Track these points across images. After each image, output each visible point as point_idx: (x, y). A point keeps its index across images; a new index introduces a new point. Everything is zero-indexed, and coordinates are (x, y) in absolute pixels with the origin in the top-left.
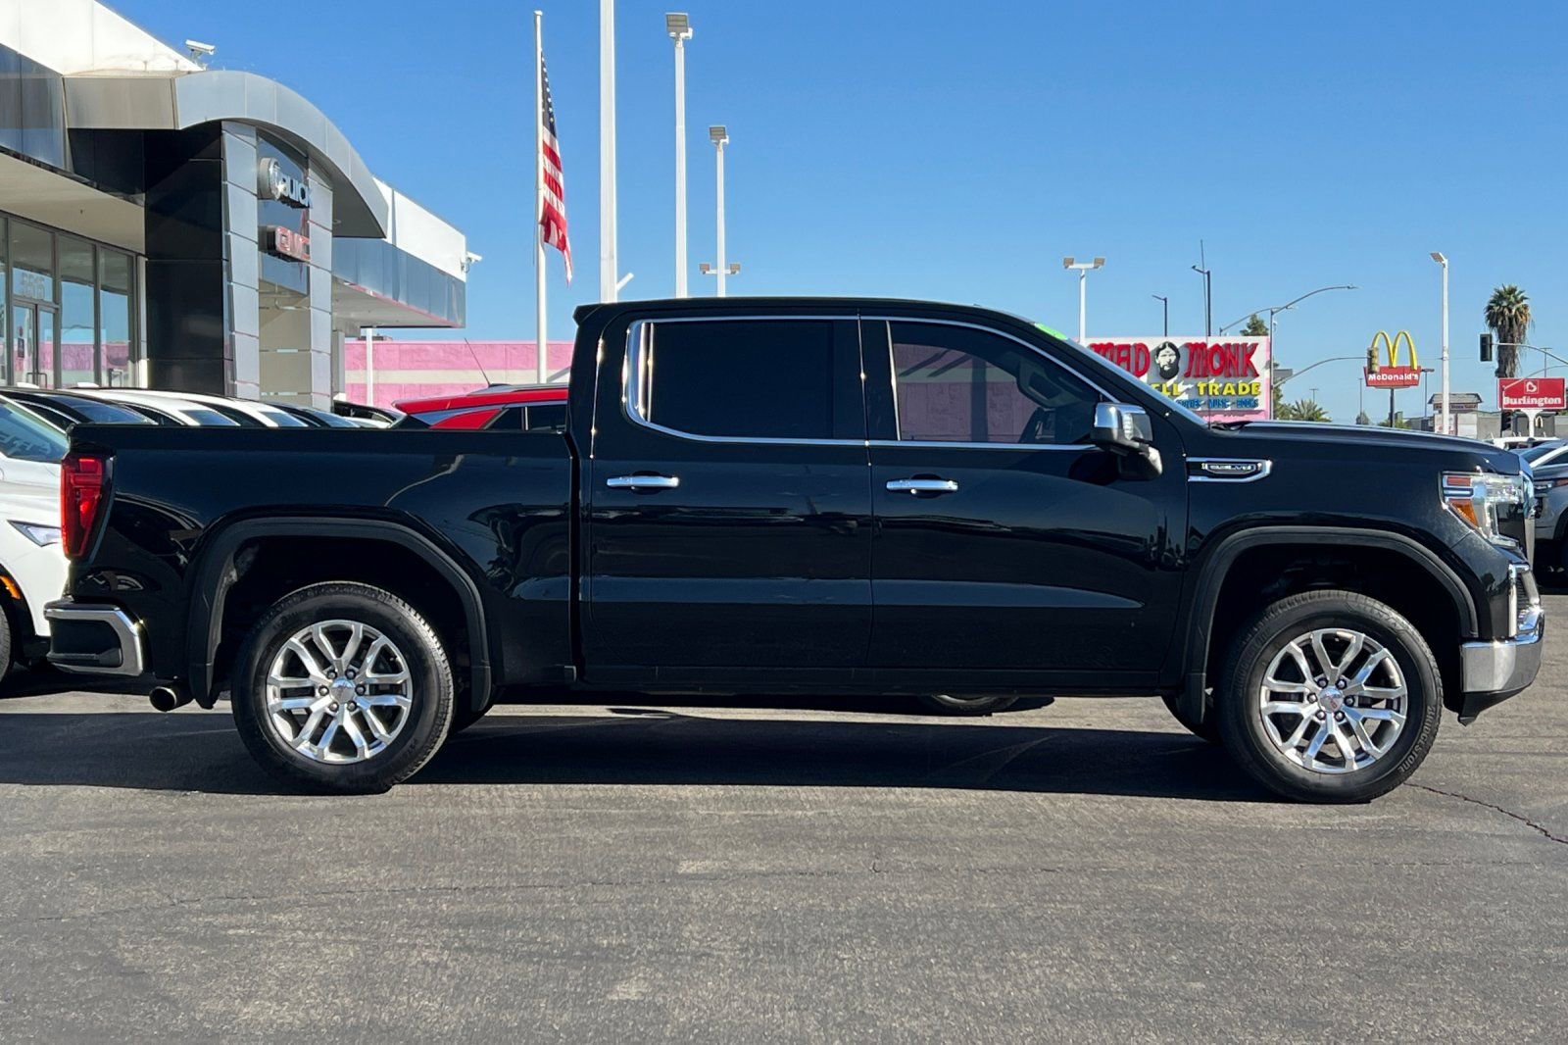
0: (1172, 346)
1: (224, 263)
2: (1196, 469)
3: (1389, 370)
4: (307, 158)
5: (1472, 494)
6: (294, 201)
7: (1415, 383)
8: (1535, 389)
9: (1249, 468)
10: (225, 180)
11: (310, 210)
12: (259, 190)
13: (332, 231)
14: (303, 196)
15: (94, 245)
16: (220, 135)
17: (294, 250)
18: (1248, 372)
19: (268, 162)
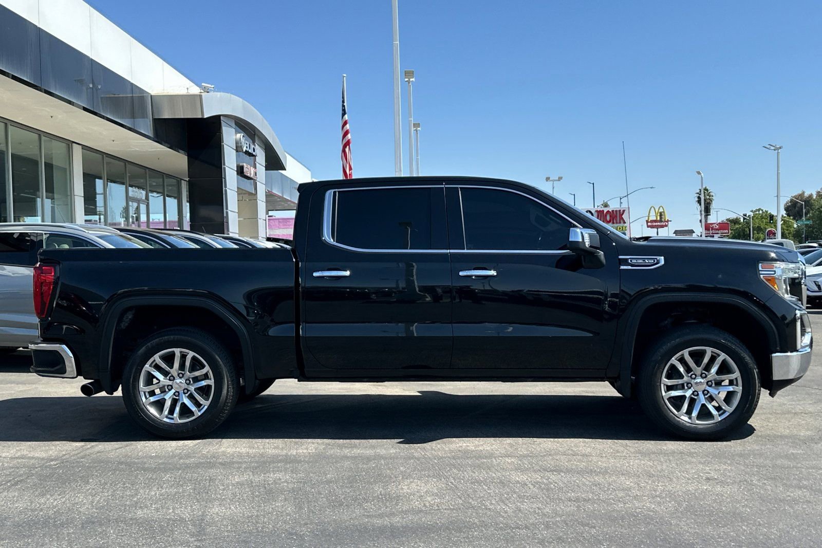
0: (590, 212)
1: (223, 179)
2: (625, 262)
3: (655, 221)
4: (255, 135)
5: (775, 273)
6: (251, 153)
7: (666, 226)
8: (717, 227)
9: (653, 261)
10: (223, 142)
11: (257, 157)
12: (237, 147)
13: (265, 167)
14: (254, 151)
15: (163, 176)
16: (220, 122)
17: (251, 174)
18: (622, 221)
19: (240, 136)
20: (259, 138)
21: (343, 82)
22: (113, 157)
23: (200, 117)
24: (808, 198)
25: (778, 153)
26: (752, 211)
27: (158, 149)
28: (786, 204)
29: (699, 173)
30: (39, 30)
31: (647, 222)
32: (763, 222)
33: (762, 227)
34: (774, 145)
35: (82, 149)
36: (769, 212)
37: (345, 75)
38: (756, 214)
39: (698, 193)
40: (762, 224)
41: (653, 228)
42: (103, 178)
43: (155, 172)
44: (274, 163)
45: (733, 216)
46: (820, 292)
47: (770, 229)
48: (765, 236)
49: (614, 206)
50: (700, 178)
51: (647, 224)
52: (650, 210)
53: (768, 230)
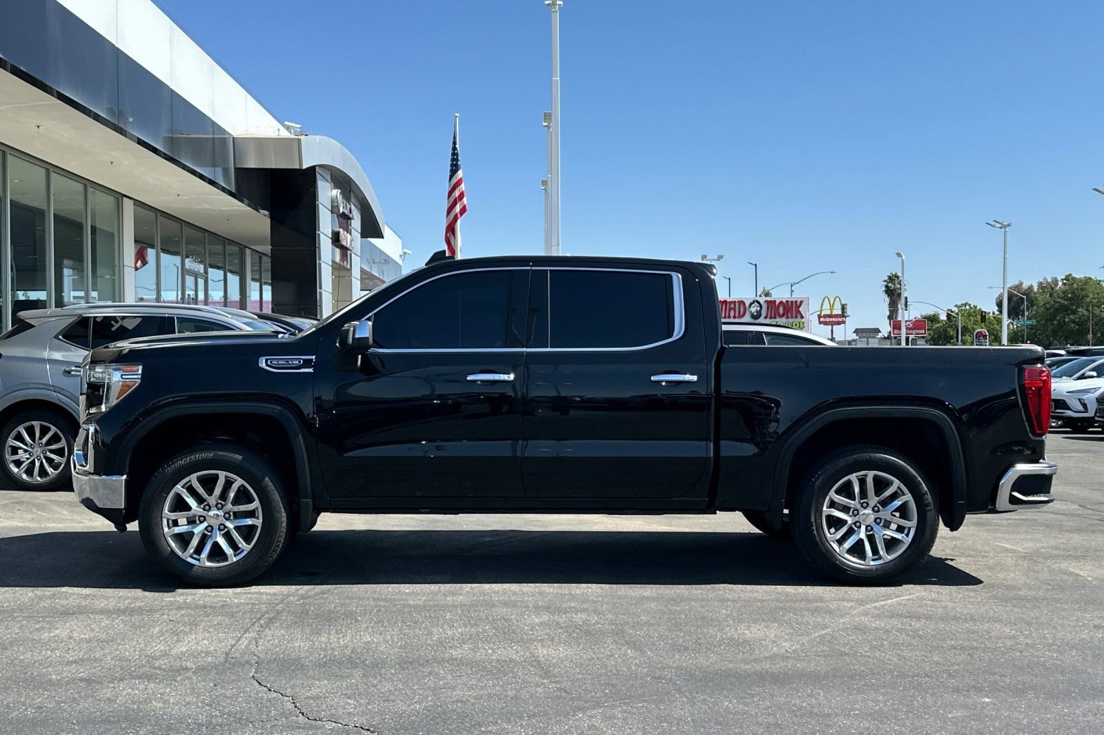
0: (758, 302)
1: (317, 249)
3: (830, 316)
4: (350, 191)
6: (347, 216)
7: (844, 322)
8: (911, 325)
10: (318, 202)
11: (353, 222)
12: (332, 207)
13: (361, 233)
14: (351, 213)
15: (224, 241)
16: (315, 175)
17: (347, 243)
18: (799, 316)
19: (336, 192)
20: (356, 196)
21: (455, 124)
22: (169, 217)
23: (298, 167)
24: (1026, 290)
25: (1005, 232)
26: (956, 306)
27: (235, 208)
28: (999, 298)
29: (899, 255)
30: (118, 52)
31: (819, 316)
32: (970, 320)
33: (969, 327)
34: (1001, 222)
35: (134, 204)
36: (978, 308)
37: (458, 115)
38: (962, 310)
39: (885, 281)
40: (969, 323)
41: (827, 325)
42: (156, 247)
43: (215, 236)
44: (371, 229)
45: (931, 312)
46: (1087, 412)
47: (980, 330)
48: (973, 339)
49: (780, 295)
50: (901, 263)
51: (819, 320)
52: (823, 301)
53: (977, 331)
